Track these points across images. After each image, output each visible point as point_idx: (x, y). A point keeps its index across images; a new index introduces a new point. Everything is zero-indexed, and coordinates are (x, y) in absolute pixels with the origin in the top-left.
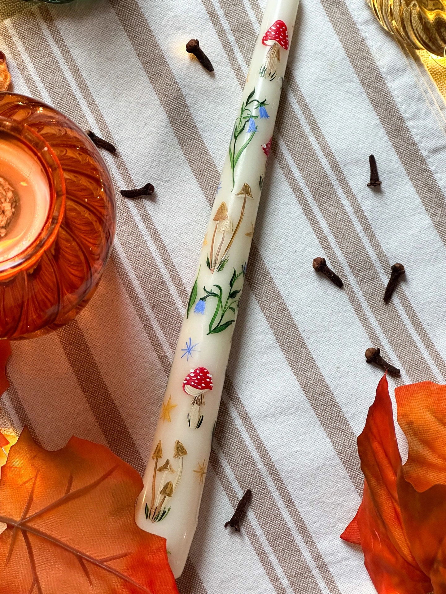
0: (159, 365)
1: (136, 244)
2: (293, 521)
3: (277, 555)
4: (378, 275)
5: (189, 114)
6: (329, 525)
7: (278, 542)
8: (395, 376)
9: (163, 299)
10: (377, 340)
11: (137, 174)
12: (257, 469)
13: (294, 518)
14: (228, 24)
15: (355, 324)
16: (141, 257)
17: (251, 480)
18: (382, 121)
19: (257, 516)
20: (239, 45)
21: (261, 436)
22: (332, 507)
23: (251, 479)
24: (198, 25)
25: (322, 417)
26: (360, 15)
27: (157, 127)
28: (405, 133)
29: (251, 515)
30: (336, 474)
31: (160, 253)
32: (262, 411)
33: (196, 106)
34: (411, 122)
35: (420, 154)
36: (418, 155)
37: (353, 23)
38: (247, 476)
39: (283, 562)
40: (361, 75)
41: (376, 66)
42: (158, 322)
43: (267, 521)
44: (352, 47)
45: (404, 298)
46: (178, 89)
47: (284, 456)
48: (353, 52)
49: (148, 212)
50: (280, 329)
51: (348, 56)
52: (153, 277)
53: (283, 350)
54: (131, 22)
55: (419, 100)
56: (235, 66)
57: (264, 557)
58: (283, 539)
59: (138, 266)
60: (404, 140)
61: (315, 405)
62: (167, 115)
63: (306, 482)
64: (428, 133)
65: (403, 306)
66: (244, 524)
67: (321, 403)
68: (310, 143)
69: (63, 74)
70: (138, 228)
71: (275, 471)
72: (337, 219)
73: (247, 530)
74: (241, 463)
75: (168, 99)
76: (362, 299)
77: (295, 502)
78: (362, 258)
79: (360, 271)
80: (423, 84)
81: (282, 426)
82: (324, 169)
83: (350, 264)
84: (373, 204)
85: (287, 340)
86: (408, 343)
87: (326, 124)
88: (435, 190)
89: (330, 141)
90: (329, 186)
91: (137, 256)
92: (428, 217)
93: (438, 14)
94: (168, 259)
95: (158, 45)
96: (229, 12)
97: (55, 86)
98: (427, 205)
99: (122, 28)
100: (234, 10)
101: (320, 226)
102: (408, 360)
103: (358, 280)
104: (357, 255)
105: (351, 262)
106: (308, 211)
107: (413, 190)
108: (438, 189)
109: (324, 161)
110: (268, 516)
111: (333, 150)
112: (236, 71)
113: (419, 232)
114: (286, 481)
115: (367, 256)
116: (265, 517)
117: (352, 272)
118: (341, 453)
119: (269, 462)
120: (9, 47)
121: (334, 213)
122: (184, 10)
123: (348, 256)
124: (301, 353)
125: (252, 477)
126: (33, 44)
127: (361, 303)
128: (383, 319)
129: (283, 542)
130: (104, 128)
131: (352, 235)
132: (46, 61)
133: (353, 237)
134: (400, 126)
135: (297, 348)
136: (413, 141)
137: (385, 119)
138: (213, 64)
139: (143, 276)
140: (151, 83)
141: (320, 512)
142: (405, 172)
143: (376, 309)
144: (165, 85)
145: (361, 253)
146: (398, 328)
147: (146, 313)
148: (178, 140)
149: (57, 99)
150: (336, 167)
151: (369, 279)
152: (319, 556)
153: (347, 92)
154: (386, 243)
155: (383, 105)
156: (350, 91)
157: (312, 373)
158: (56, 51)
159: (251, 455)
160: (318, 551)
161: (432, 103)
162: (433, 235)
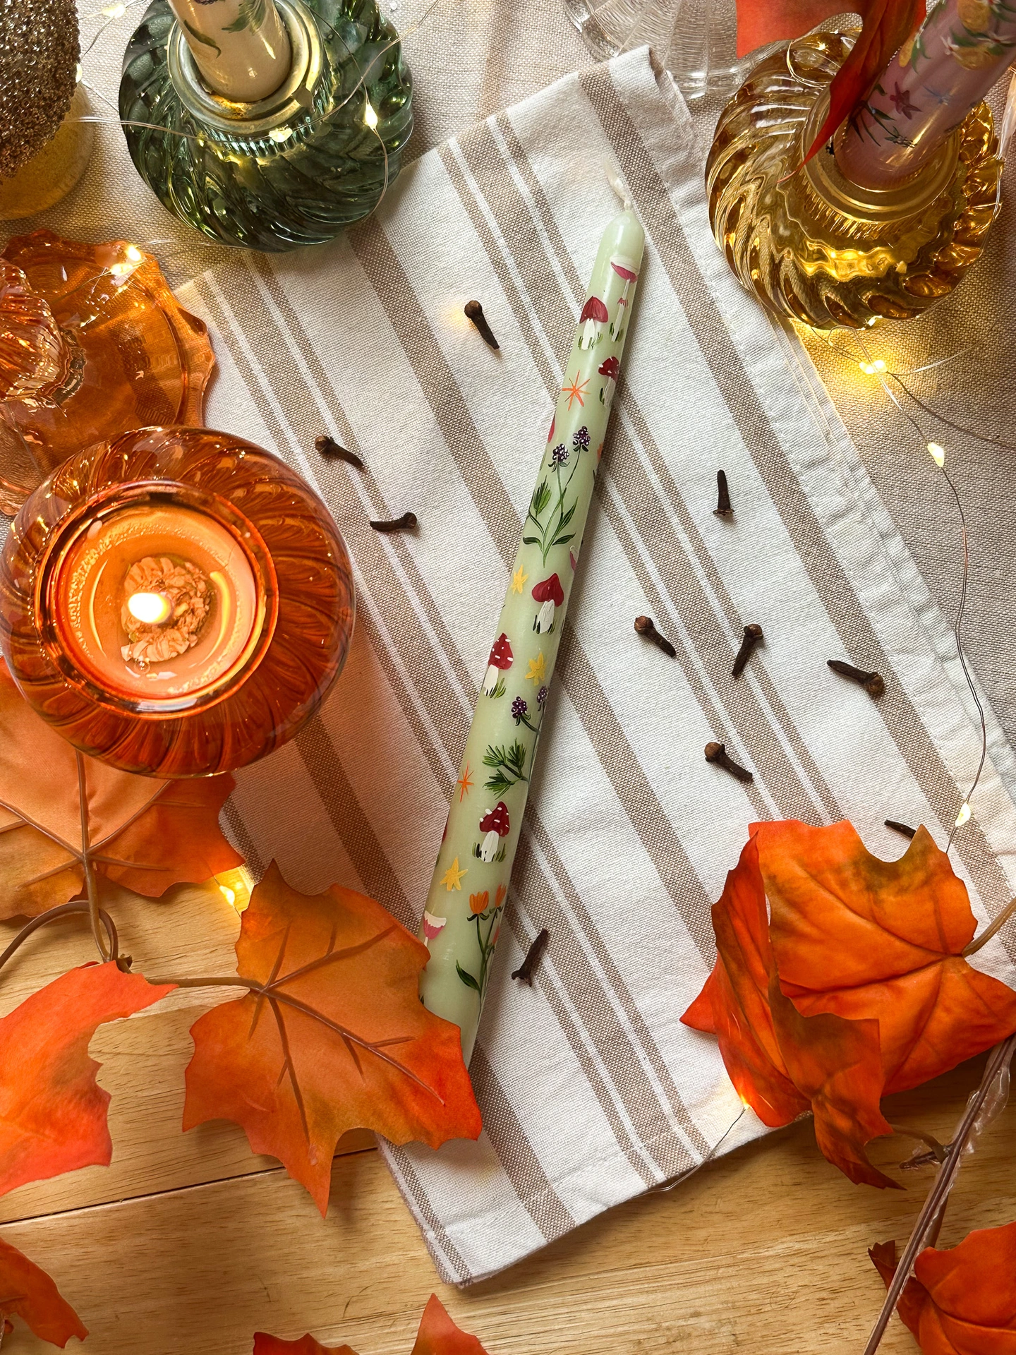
0: (424, 759)
1: (393, 596)
3: (582, 1013)
4: (726, 638)
5: (465, 411)
7: (583, 997)
8: (746, 781)
9: (430, 672)
10: (721, 730)
11: (392, 498)
12: (556, 903)
13: (604, 967)
14: (520, 278)
15: (692, 706)
16: (400, 614)
17: (548, 916)
18: (737, 419)
19: (555, 963)
20: (537, 308)
21: (562, 858)
24: (478, 280)
25: (644, 835)
26: (709, 264)
27: (420, 431)
28: (769, 439)
29: (547, 962)
31: (425, 609)
33: (475, 399)
34: (777, 424)
35: (789, 469)
36: (787, 471)
37: (699, 277)
38: (543, 911)
39: (589, 1023)
40: (709, 354)
41: (730, 342)
42: (424, 703)
43: (567, 969)
44: (697, 312)
45: (760, 671)
46: (450, 375)
47: (591, 885)
48: (698, 320)
49: (408, 552)
50: (589, 712)
51: (691, 326)
52: (415, 642)
53: (593, 740)
54: (383, 277)
55: (790, 391)
56: (530, 340)
57: (564, 1015)
58: (589, 993)
59: (395, 627)
60: (767, 447)
61: (635, 819)
62: (434, 413)
64: (801, 440)
65: (759, 683)
66: (537, 973)
67: (643, 816)
68: (635, 452)
69: (289, 350)
70: (395, 573)
71: (581, 905)
72: (670, 560)
73: (542, 981)
74: (534, 894)
75: (435, 389)
76: (703, 674)
77: (606, 945)
78: (703, 615)
79: (700, 633)
80: (797, 367)
81: (590, 844)
82: (653, 489)
83: (686, 623)
84: (720, 538)
85: (599, 726)
86: (765, 734)
87: (658, 424)
88: (810, 520)
89: (664, 450)
90: (660, 514)
91: (395, 613)
92: (798, 557)
93: (820, 267)
94: (435, 618)
95: (421, 311)
96: (522, 261)
97: (277, 369)
98: (798, 541)
99: (370, 286)
100: (529, 258)
101: (646, 571)
102: (763, 758)
103: (697, 646)
104: (697, 611)
105: (688, 622)
106: (629, 548)
107: (777, 518)
108: (814, 519)
109: (654, 478)
110: (570, 963)
111: (667, 461)
112: (532, 347)
113: (784, 578)
114: (594, 918)
115: (711, 613)
116: (566, 965)
117: (689, 635)
118: (669, 885)
119: (572, 893)
120: (212, 311)
121: (666, 552)
122: (458, 259)
123: (684, 613)
124: (617, 745)
125: (549, 913)
126: (245, 308)
127: (701, 677)
128: (731, 701)
129: (589, 997)
130: (347, 432)
131: (690, 582)
132: (264, 332)
133: (692, 586)
134: (762, 429)
136: (780, 450)
137: (741, 418)
138: (499, 338)
139: (402, 641)
140: (412, 365)
142: (767, 493)
143: (721, 687)
144: (431, 370)
145: (703, 608)
146: (752, 713)
147: (406, 691)
148: (450, 448)
149: (280, 387)
150: (670, 487)
151: (713, 645)
152: (637, 1016)
153: (688, 377)
154: (737, 593)
155: (739, 398)
156: (693, 375)
157: (631, 774)
159: (548, 884)
160: (637, 1010)
161: (808, 396)
162: (804, 583)
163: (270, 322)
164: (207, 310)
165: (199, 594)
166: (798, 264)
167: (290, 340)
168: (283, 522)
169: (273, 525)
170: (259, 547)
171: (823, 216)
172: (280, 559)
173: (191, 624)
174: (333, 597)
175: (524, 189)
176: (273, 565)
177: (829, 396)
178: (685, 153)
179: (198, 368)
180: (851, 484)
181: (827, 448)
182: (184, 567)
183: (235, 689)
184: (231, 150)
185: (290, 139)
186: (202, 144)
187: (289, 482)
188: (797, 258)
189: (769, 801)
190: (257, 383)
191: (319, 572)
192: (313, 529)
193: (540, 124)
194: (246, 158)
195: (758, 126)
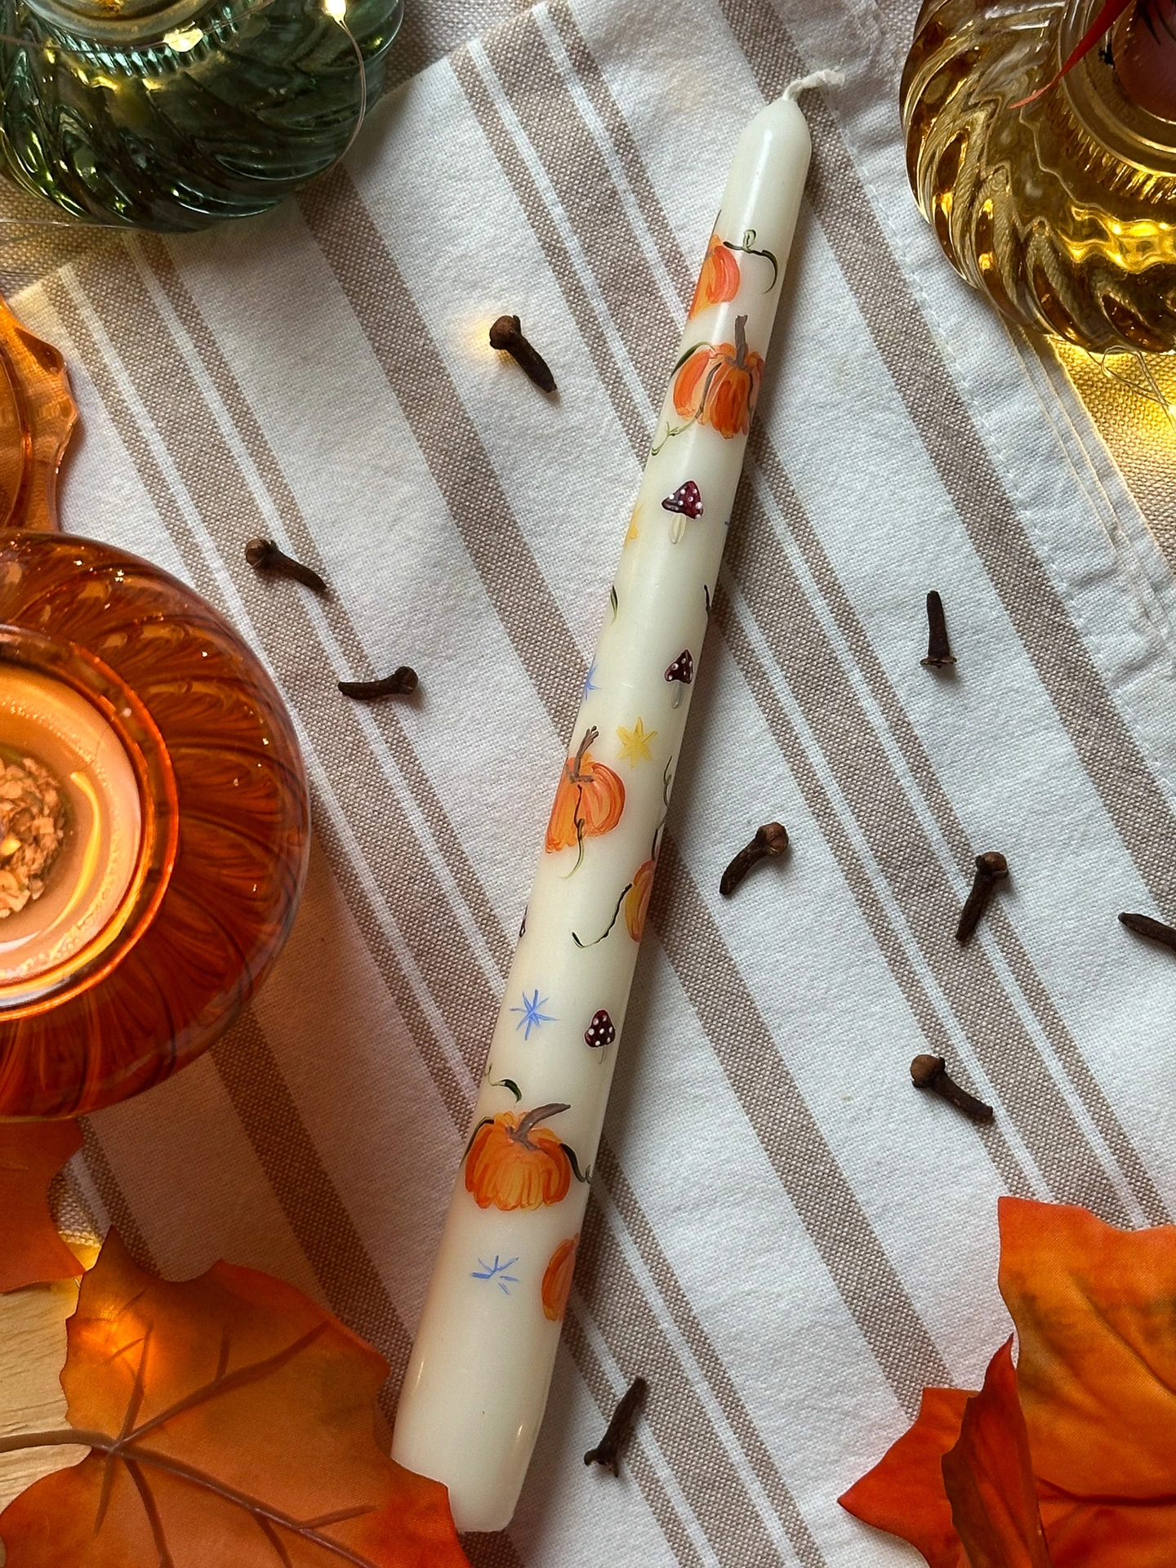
0: (432, 1090)
1: (377, 808)
2: (743, 1448)
3: (706, 1524)
4: (945, 877)
5: (499, 495)
6: (823, 1459)
7: (707, 1496)
8: (982, 1122)
9: (440, 938)
10: (940, 1032)
11: (375, 643)
12: (658, 1332)
13: (744, 1443)
14: (590, 271)
15: (888, 994)
16: (389, 839)
17: (646, 1355)
18: (960, 505)
19: (659, 1437)
20: (619, 321)
21: (668, 1254)
22: (831, 1417)
23: (644, 1353)
24: (518, 277)
25: (809, 1214)
26: (909, 246)
27: (422, 529)
28: (1014, 539)
29: (646, 1437)
30: (842, 1345)
31: (432, 831)
32: (669, 1196)
33: (515, 475)
34: (1028, 513)
35: (1048, 589)
36: (1045, 592)
37: (892, 267)
38: (636, 1346)
39: (718, 1540)
40: (910, 396)
41: (945, 376)
42: (430, 989)
43: (681, 1447)
44: (889, 326)
45: (1005, 931)
46: (472, 435)
47: (720, 1301)
48: (891, 338)
49: (403, 733)
50: (713, 1003)
51: (880, 349)
52: (416, 887)
53: (720, 1051)
54: (359, 272)
55: (1049, 458)
56: (608, 374)
57: (675, 1528)
58: (719, 1488)
59: (383, 860)
60: (1011, 552)
61: (793, 1185)
62: (447, 498)
63: (772, 1361)
64: (1069, 541)
65: (1002, 952)
66: (629, 1454)
67: (807, 1180)
68: (787, 561)
69: (202, 396)
70: (381, 770)
71: (701, 1337)
72: (848, 744)
73: (636, 1469)
74: (622, 1317)
75: (447, 459)
76: (905, 935)
77: (746, 1405)
78: (906, 837)
79: (901, 868)
80: (1059, 417)
81: (716, 1231)
82: (818, 623)
83: (877, 851)
84: (933, 708)
85: (730, 1029)
86: (1014, 1041)
87: (826, 514)
88: (1085, 676)
89: (835, 557)
90: (831, 665)
91: (380, 838)
92: (1067, 738)
94: (451, 844)
95: (423, 328)
96: (592, 243)
97: (182, 428)
98: (1066, 710)
99: (337, 287)
100: (605, 237)
101: (808, 762)
102: (1012, 1081)
103: (897, 890)
104: (895, 831)
105: (880, 849)
106: (778, 723)
107: (1031, 671)
108: (1092, 673)
109: (819, 605)
110: (685, 1437)
111: (841, 576)
112: (611, 387)
113: (1044, 774)
114: (725, 1359)
115: (919, 832)
116: (678, 1440)
117: (882, 871)
118: (853, 1299)
119: (686, 1316)
120: (73, 332)
121: (840, 730)
122: (484, 242)
123: (873, 835)
124: (761, 1059)
125: (647, 1350)
126: (129, 327)
127: (903, 944)
128: (955, 983)
129: (719, 1495)
130: (298, 530)
131: (882, 783)
132: (159, 367)
133: (886, 789)
134: (1002, 521)
135: (752, 1049)
136: (1032, 557)
137: (967, 503)
138: (556, 372)
139: (394, 884)
140: (408, 418)
141: (804, 1429)
142: (1012, 629)
143: (938, 959)
144: (440, 427)
145: (904, 825)
146: (991, 1004)
147: (401, 970)
148: (473, 558)
149: (187, 458)
150: (847, 619)
151: (923, 888)
152: (801, 1528)
153: (876, 435)
154: (963, 800)
155: (962, 469)
156: (884, 432)
157: (786, 1109)
158: (184, 342)
159: (644, 1299)
160: (800, 1518)
161: (1079, 464)
162: (1078, 782)
163: (170, 349)
164: (63, 331)
165: (47, 811)
166: (1058, 244)
167: (202, 379)
168: (188, 690)
169: (172, 694)
170: (146, 731)
171: (1097, 165)
172: (184, 751)
173: (34, 861)
174: (271, 813)
175: (594, 123)
176: (168, 762)
177: (1115, 464)
178: (866, 62)
179: (50, 428)
180: (1156, 613)
181: (1113, 551)
182: (22, 767)
183: (108, 970)
184: (101, 68)
185: (198, 48)
186: (51, 58)
187: (198, 622)
188: (1056, 233)
189: (1023, 1156)
190: (147, 452)
191: (248, 772)
192: (238, 700)
193: (622, 16)
194: (126, 80)
195: (987, 16)
